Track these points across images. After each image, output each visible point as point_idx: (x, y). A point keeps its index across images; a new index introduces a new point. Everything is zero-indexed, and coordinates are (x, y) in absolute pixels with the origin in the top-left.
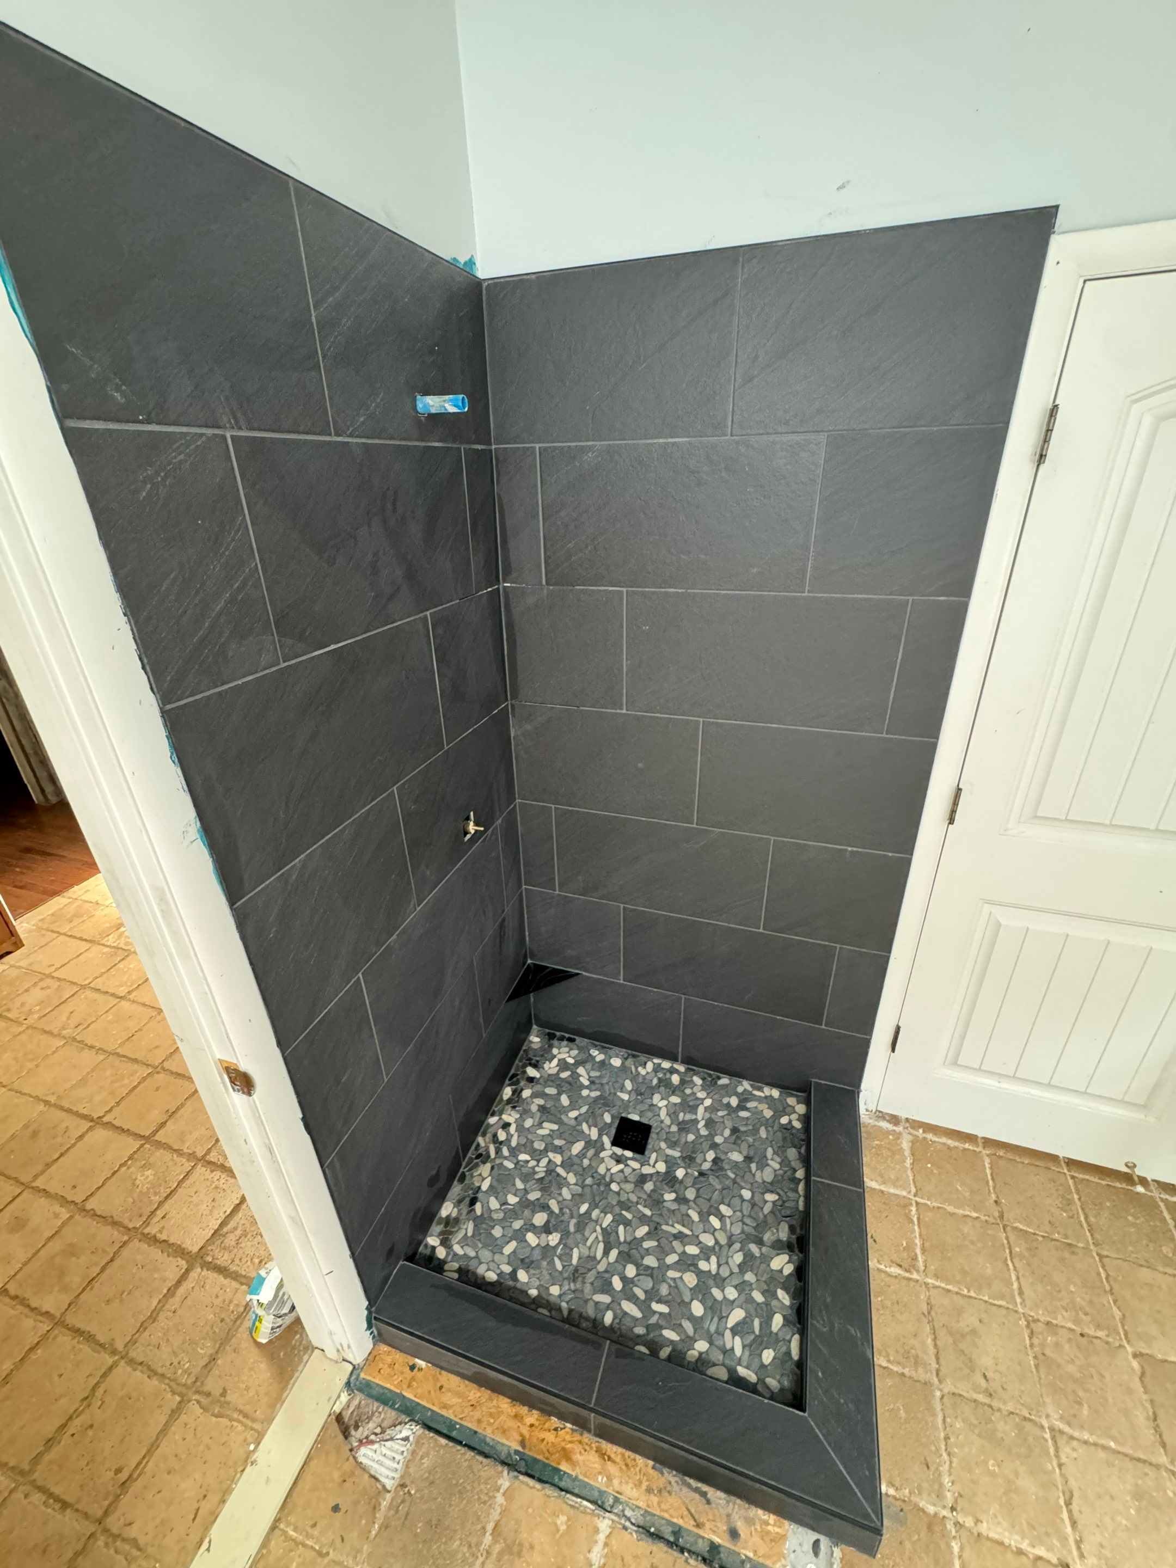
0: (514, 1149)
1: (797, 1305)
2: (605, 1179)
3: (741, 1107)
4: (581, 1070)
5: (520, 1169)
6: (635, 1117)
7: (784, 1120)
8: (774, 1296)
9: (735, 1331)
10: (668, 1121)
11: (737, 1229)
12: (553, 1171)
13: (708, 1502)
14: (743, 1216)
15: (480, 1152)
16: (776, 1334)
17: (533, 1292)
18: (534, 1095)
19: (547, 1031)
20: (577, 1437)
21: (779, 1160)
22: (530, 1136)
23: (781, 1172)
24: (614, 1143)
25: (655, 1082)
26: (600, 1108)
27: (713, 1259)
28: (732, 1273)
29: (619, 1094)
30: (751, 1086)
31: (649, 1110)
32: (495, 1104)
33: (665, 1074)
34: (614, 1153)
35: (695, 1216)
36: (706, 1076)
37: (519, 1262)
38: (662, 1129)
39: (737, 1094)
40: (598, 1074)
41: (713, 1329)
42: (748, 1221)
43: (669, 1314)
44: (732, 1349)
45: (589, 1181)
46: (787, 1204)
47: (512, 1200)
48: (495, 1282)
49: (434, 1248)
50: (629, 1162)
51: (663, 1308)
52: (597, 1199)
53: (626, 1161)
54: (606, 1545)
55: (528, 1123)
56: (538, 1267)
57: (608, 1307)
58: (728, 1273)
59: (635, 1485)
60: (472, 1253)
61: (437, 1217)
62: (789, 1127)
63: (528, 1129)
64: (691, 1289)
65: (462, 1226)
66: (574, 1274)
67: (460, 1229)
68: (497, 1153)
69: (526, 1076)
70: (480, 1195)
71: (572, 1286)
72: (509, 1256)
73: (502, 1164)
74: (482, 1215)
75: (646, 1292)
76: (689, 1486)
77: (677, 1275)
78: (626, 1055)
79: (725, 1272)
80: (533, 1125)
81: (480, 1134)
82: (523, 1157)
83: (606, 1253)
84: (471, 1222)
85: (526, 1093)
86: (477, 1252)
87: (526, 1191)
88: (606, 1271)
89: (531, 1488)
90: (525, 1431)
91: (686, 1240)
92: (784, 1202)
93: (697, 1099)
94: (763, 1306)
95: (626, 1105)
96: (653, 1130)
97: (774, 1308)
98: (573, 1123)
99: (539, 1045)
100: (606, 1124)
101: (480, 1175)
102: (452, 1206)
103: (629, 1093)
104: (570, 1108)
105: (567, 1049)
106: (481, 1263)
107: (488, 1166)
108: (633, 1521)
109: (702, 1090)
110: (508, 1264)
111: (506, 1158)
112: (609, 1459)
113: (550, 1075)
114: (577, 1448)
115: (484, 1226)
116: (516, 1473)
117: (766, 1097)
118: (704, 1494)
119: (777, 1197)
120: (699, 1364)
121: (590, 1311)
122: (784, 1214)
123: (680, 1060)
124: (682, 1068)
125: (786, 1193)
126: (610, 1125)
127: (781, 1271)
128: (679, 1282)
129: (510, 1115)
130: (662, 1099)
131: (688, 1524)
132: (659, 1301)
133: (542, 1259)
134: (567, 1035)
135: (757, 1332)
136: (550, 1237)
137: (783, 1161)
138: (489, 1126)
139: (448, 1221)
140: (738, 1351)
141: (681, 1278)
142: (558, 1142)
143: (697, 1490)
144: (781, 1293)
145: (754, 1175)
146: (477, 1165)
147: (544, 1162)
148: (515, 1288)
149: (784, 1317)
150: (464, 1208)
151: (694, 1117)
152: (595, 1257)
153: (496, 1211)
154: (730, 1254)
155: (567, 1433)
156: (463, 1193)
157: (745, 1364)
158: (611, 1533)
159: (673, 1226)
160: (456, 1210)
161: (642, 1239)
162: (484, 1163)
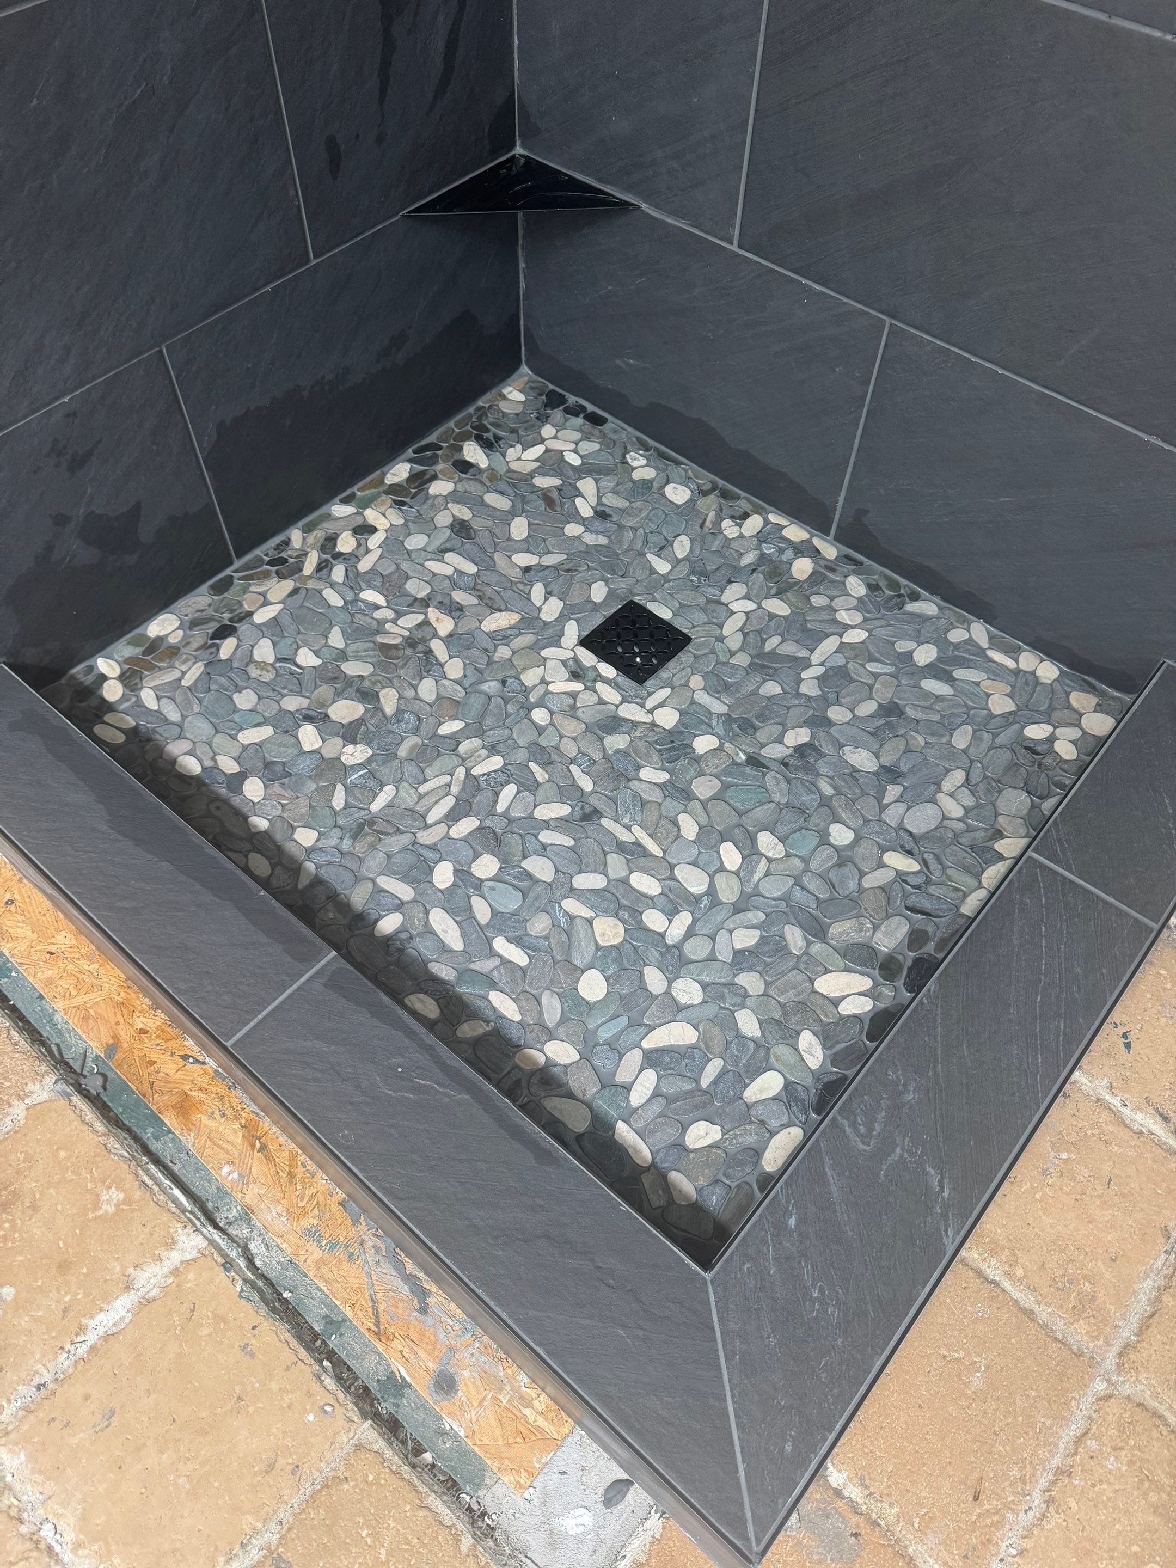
0: (358, 574)
1: (835, 1077)
2: (527, 698)
3: (936, 671)
4: (587, 486)
5: (352, 616)
6: (664, 613)
7: (1036, 732)
8: (791, 1038)
9: (652, 1059)
10: (735, 642)
11: (774, 889)
12: (424, 641)
13: (424, 1310)
14: (807, 870)
15: (283, 555)
16: (749, 1107)
17: (261, 823)
18: (454, 497)
19: (551, 387)
20: (221, 1089)
21: (969, 801)
22: (405, 566)
23: (960, 826)
24: (585, 642)
25: (749, 558)
26: (589, 569)
27: (684, 919)
28: (712, 958)
29: (650, 556)
30: (991, 638)
31: (704, 610)
32: (360, 485)
33: (781, 551)
34: (576, 659)
35: (689, 827)
36: (882, 584)
37: (260, 765)
38: (713, 652)
39: (941, 642)
40: (622, 503)
41: (604, 1034)
42: (812, 883)
43: (523, 970)
44: (627, 1088)
45: (491, 686)
46: (932, 889)
47: (306, 658)
48: (192, 777)
49: (103, 678)
50: (599, 686)
51: (519, 957)
52: (488, 722)
53: (595, 681)
54: (175, 1272)
55: (416, 542)
56: (297, 787)
57: (400, 906)
58: (703, 953)
59: (289, 1213)
60: (173, 714)
61: (138, 631)
62: (1039, 748)
63: (409, 553)
64: (598, 947)
65: (177, 664)
66: (361, 827)
67: (173, 667)
68: (319, 568)
69: (457, 457)
70: (243, 628)
71: (346, 844)
72: (245, 748)
73: (320, 592)
74: (230, 660)
75: (495, 913)
76: (399, 1267)
77: (586, 913)
78: (708, 486)
79: (697, 949)
80: (423, 549)
81: (301, 524)
82: (370, 595)
83: (452, 817)
84: (200, 664)
85: (439, 488)
86: (184, 717)
87: (343, 655)
88: (433, 848)
89: (84, 1122)
90: (125, 1034)
91: (642, 862)
92: (928, 882)
93: (835, 622)
94: (751, 1045)
95: (656, 583)
96: (690, 647)
97: (773, 1060)
98: (515, 574)
99: (519, 409)
100: (589, 600)
101: (264, 594)
102: (178, 623)
103: (676, 562)
104: (525, 546)
105: (578, 435)
106: (180, 737)
107: (288, 585)
108: (258, 1263)
109: (856, 608)
110: (237, 760)
111: (332, 585)
112: (263, 1148)
113: (510, 470)
114: (211, 1103)
115: (223, 680)
116: (70, 1089)
117: (1017, 672)
118: (422, 1294)
119: (916, 867)
120: (534, 1080)
121: (358, 898)
122: (910, 904)
123: (833, 531)
124: (830, 551)
125: (944, 868)
126: (596, 607)
127: (836, 1002)
128: (580, 927)
129: (384, 515)
130: (746, 597)
131: (363, 1322)
132: (517, 941)
133: (310, 777)
134: (590, 408)
135: (705, 1082)
136: (350, 748)
137: (977, 806)
138: (328, 517)
139: (154, 646)
140: (637, 1097)
141: (590, 922)
142: (460, 597)
143: (409, 1279)
144: (808, 1042)
145: (883, 808)
146: (266, 575)
147: (412, 620)
148: (226, 802)
149: (788, 1085)
150: (199, 636)
151: (803, 653)
152: (424, 817)
153: (262, 666)
154: (730, 925)
155: (206, 1073)
156: (210, 611)
157: (640, 1124)
158: (194, 1260)
159: (628, 828)
160: (181, 633)
161: (547, 825)
162: (281, 576)
